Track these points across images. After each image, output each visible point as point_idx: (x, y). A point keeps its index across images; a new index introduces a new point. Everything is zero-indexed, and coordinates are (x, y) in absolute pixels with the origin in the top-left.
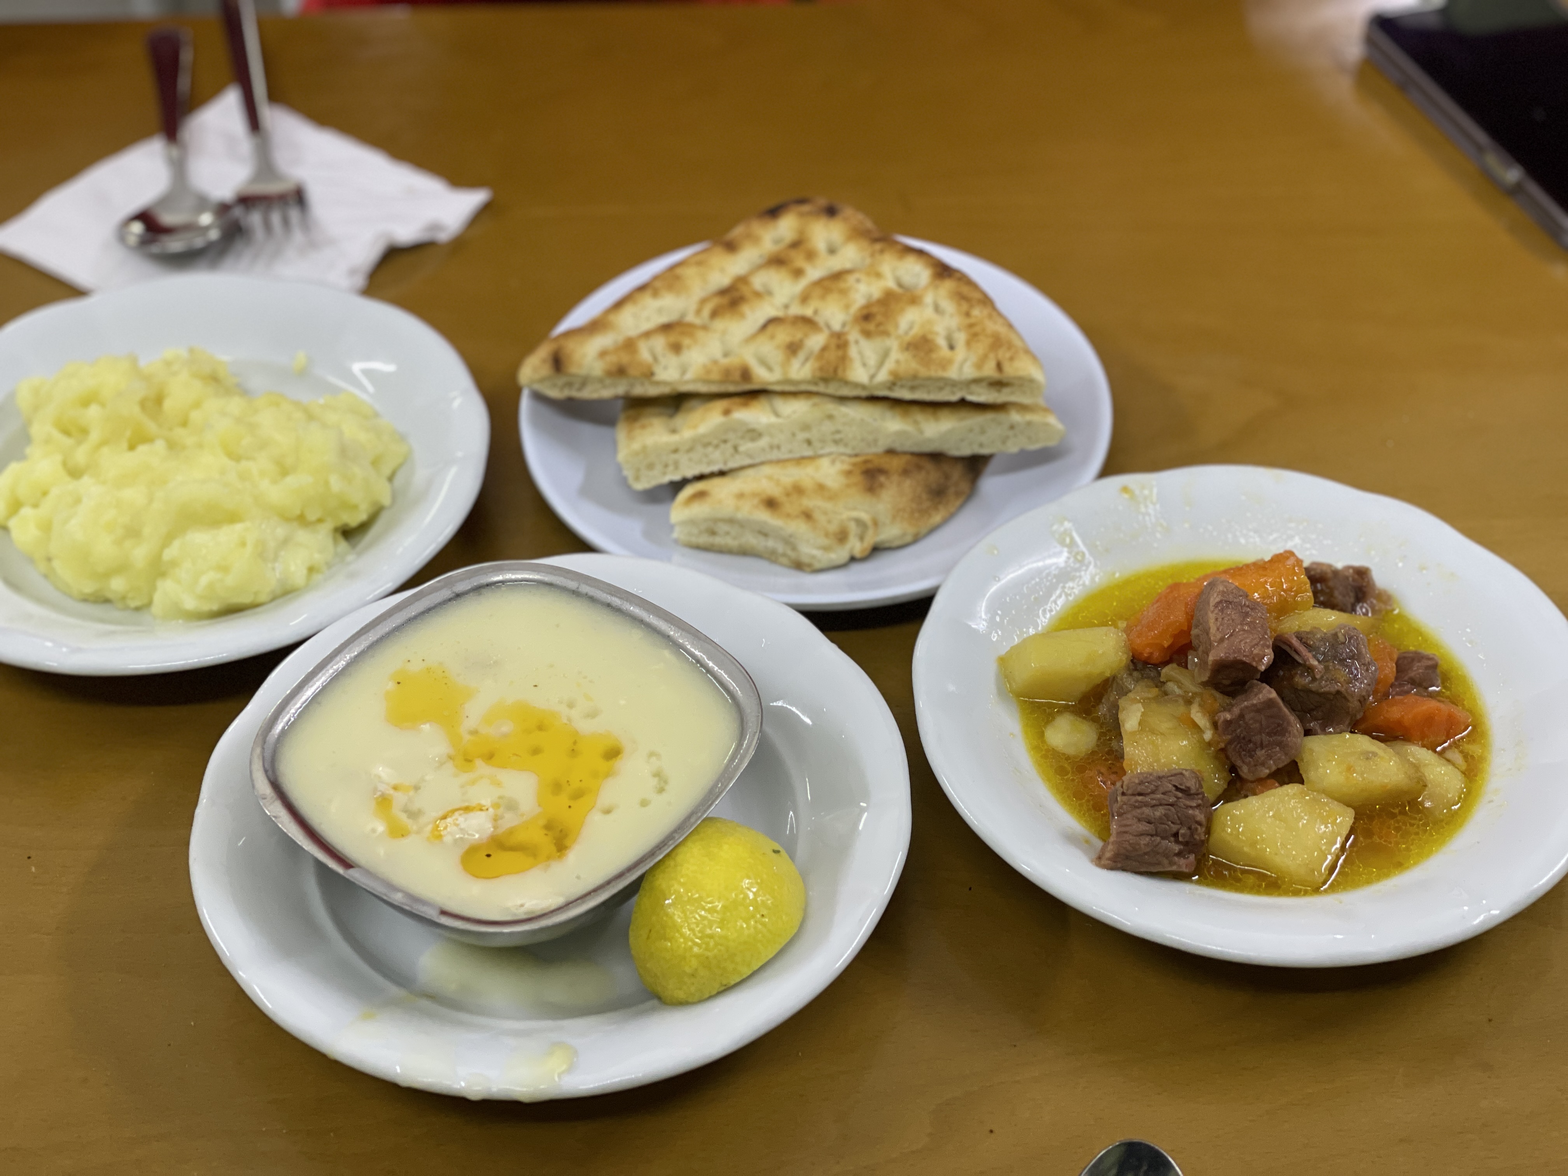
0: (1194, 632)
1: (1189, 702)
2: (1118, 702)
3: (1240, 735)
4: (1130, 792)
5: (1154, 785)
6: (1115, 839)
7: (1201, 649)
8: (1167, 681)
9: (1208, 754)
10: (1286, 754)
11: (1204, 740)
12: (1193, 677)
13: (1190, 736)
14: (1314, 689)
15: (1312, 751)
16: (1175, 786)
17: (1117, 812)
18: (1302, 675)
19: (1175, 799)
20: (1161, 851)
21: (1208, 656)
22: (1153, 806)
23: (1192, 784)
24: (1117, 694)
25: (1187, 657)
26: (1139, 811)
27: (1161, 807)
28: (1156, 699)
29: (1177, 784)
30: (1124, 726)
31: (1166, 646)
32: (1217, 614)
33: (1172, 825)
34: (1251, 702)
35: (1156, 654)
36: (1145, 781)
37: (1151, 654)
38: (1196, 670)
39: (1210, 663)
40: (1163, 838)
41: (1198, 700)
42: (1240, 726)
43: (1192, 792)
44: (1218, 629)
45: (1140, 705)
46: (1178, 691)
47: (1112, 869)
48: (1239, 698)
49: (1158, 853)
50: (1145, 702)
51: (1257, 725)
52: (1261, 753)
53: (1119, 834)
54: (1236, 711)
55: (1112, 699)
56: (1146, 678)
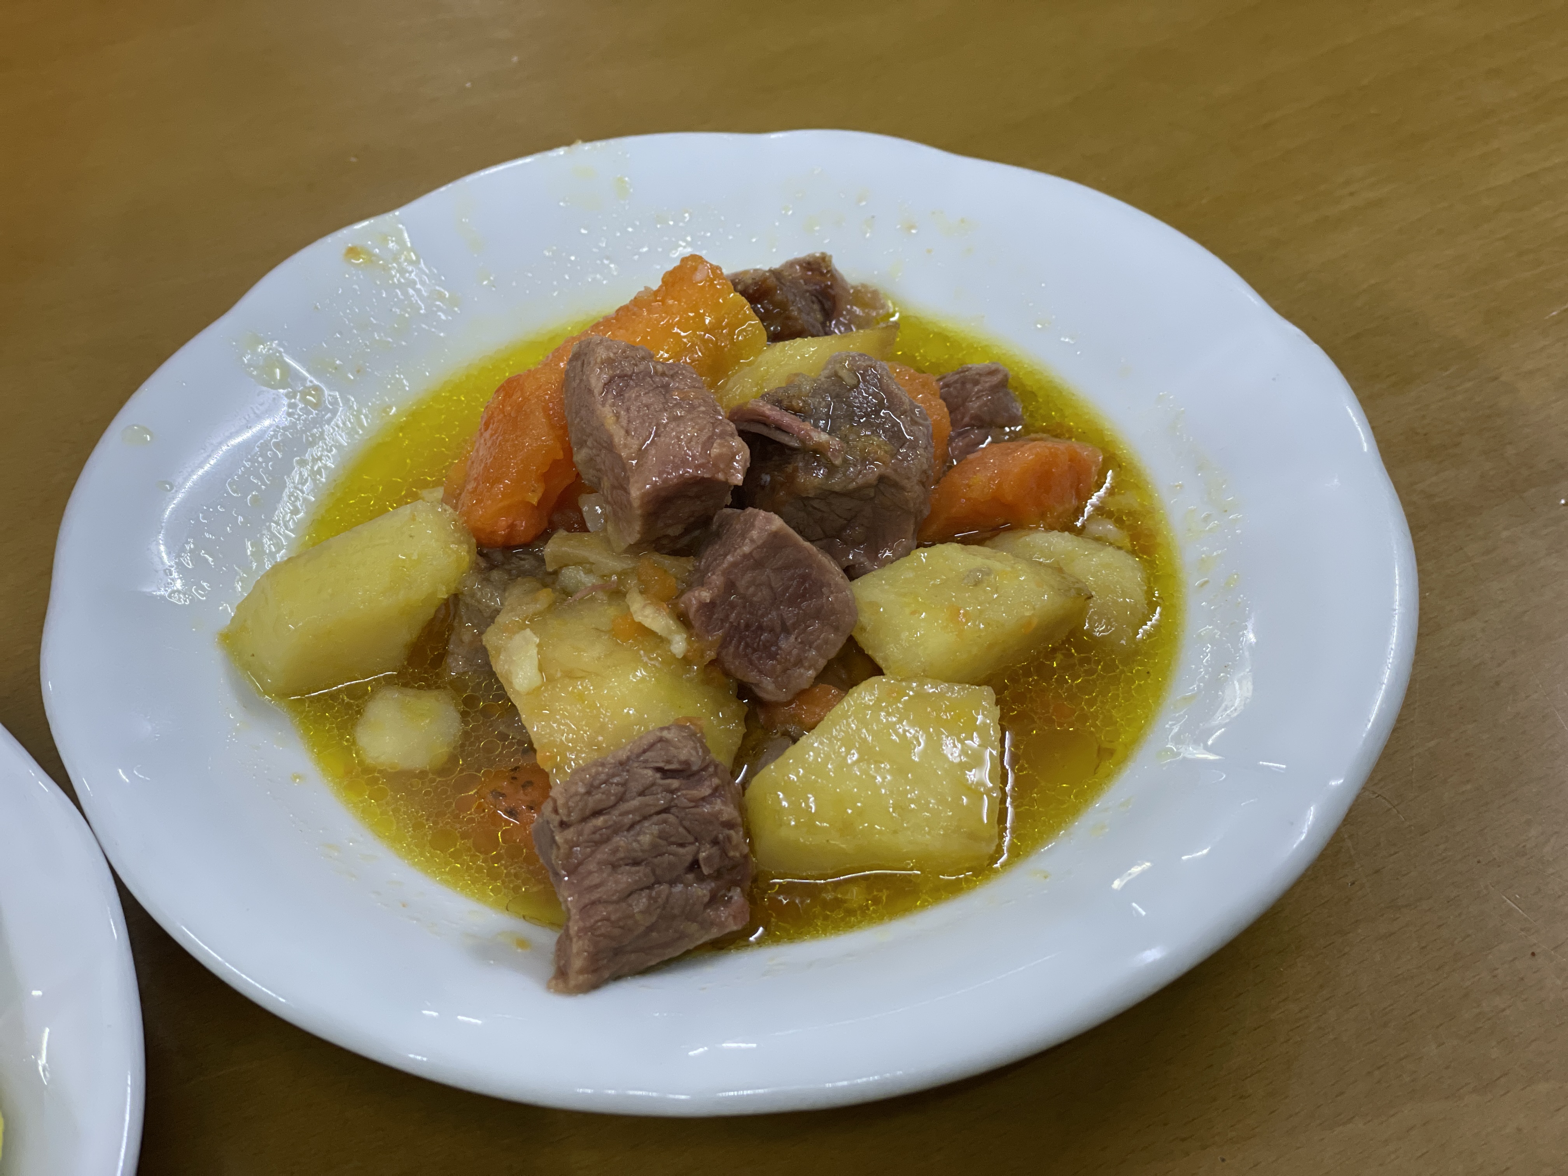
0: (580, 456)
1: (617, 594)
2: (481, 641)
3: (739, 624)
4: (574, 816)
5: (617, 784)
6: (581, 924)
7: (606, 483)
8: (561, 568)
9: (690, 680)
10: (836, 629)
11: (674, 655)
12: (608, 541)
13: (645, 659)
14: (837, 488)
15: (875, 605)
16: (658, 770)
17: (564, 869)
18: (809, 470)
19: (669, 796)
20: (676, 911)
21: (627, 492)
22: (632, 826)
23: (686, 752)
24: (474, 626)
25: (580, 511)
26: (607, 848)
27: (646, 824)
28: (552, 608)
29: (661, 765)
30: (511, 683)
31: (535, 502)
32: (613, 405)
33: (681, 850)
34: (739, 552)
35: (522, 525)
36: (596, 783)
37: (512, 527)
38: (610, 528)
39: (636, 503)
40: (672, 883)
41: (632, 582)
42: (733, 606)
43: (695, 768)
44: (627, 432)
45: (528, 632)
46: (589, 580)
47: (594, 986)
48: (709, 552)
49: (674, 917)
50: (536, 622)
51: (765, 592)
52: (787, 643)
53: (585, 910)
54: (716, 579)
55: (467, 638)
56: (518, 576)
